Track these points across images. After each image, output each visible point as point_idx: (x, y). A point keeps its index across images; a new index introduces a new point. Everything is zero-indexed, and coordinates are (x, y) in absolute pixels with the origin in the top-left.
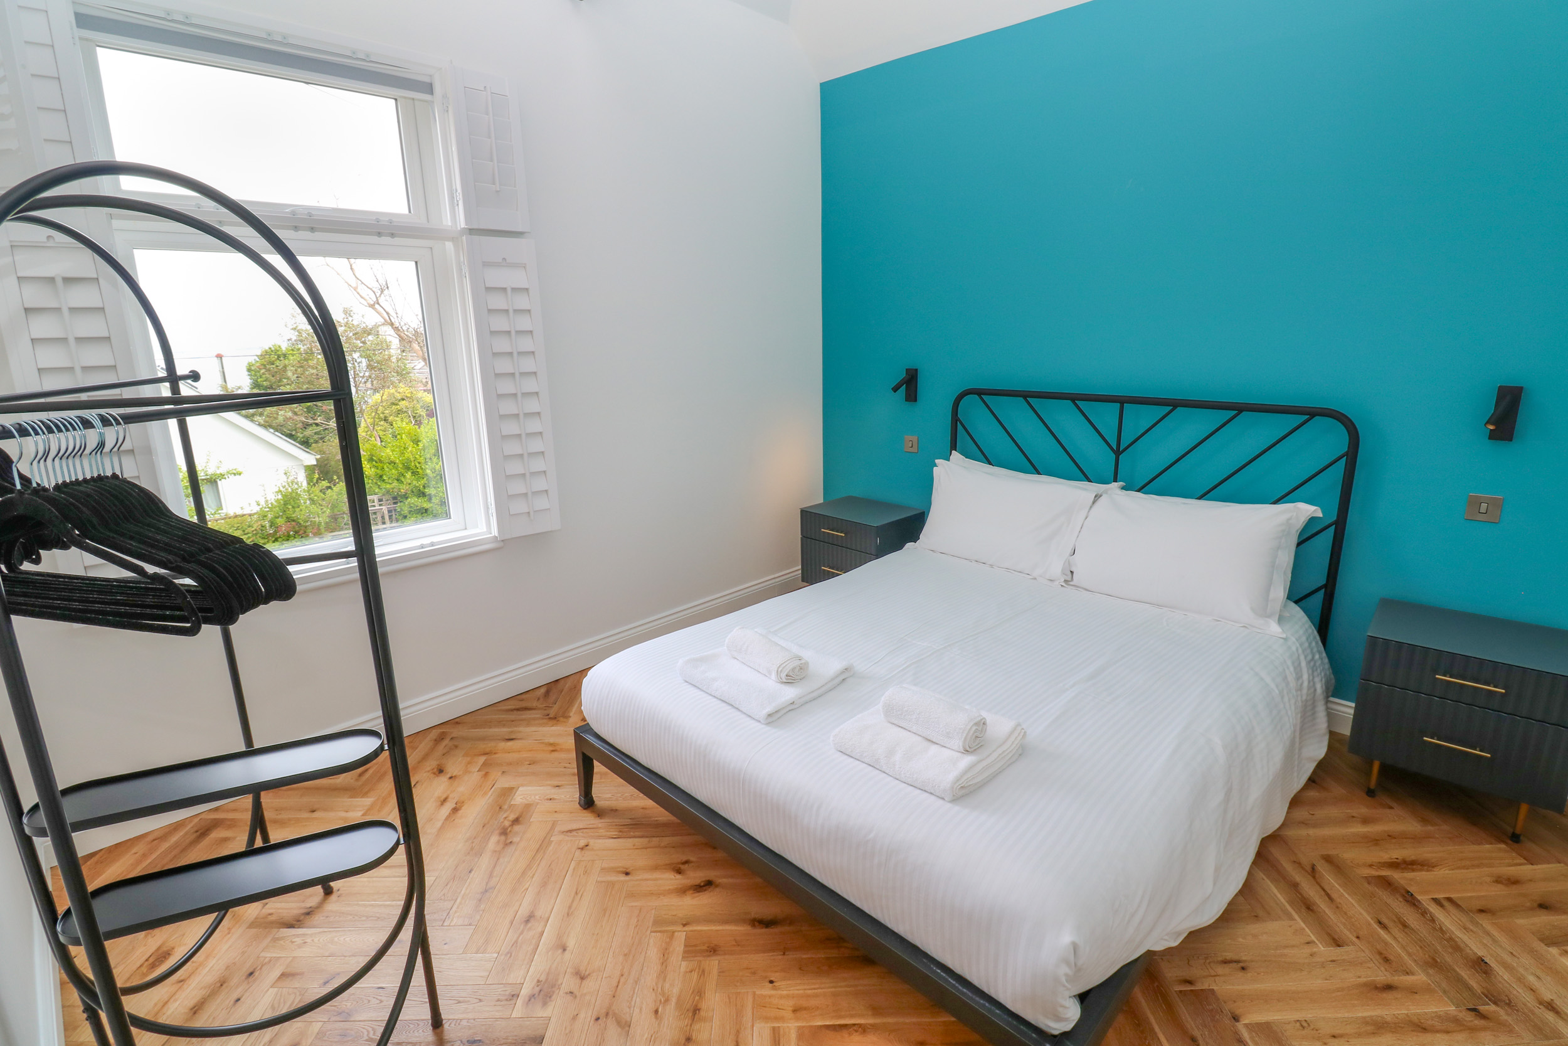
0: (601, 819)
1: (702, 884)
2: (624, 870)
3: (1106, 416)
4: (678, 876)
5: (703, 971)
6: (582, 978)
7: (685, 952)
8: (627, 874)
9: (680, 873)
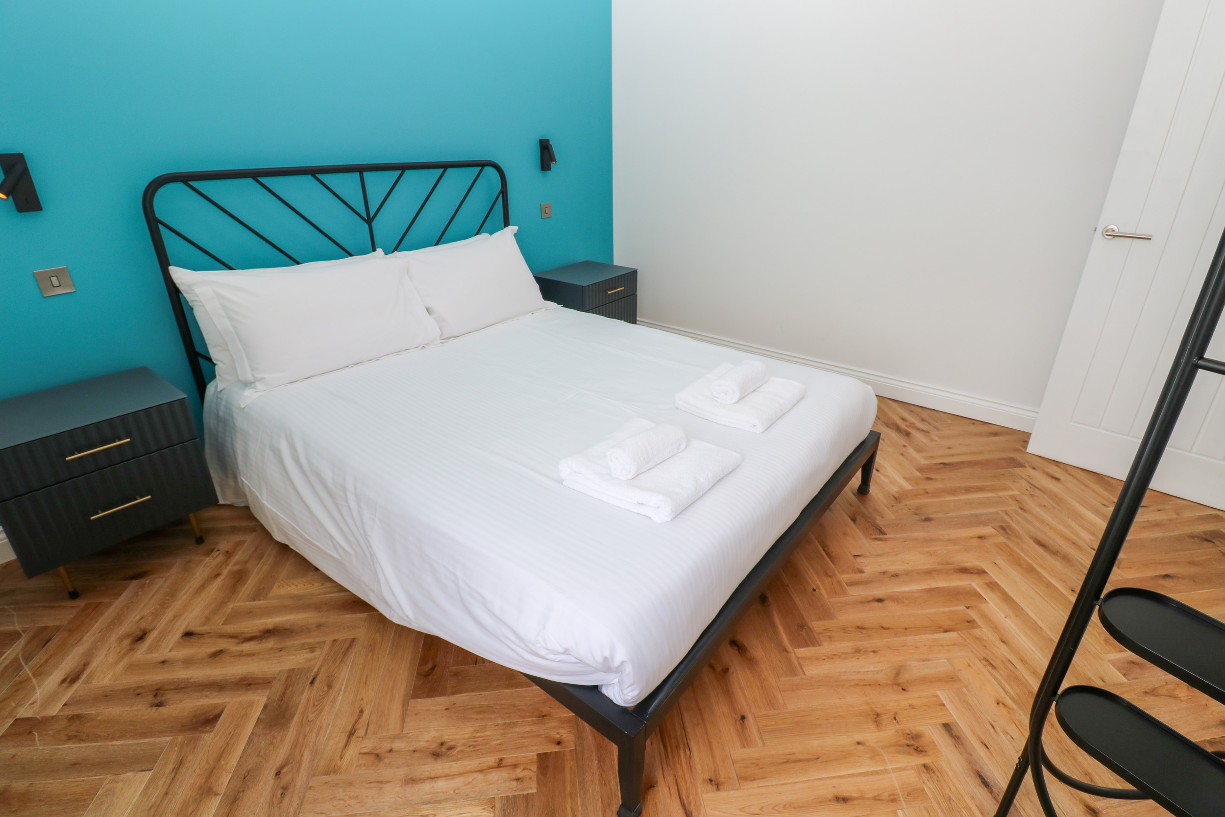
0: (657, 782)
1: (736, 648)
2: (738, 722)
3: (347, 185)
4: (732, 670)
5: (825, 630)
6: (878, 715)
7: (814, 645)
8: (743, 718)
9: (728, 669)
